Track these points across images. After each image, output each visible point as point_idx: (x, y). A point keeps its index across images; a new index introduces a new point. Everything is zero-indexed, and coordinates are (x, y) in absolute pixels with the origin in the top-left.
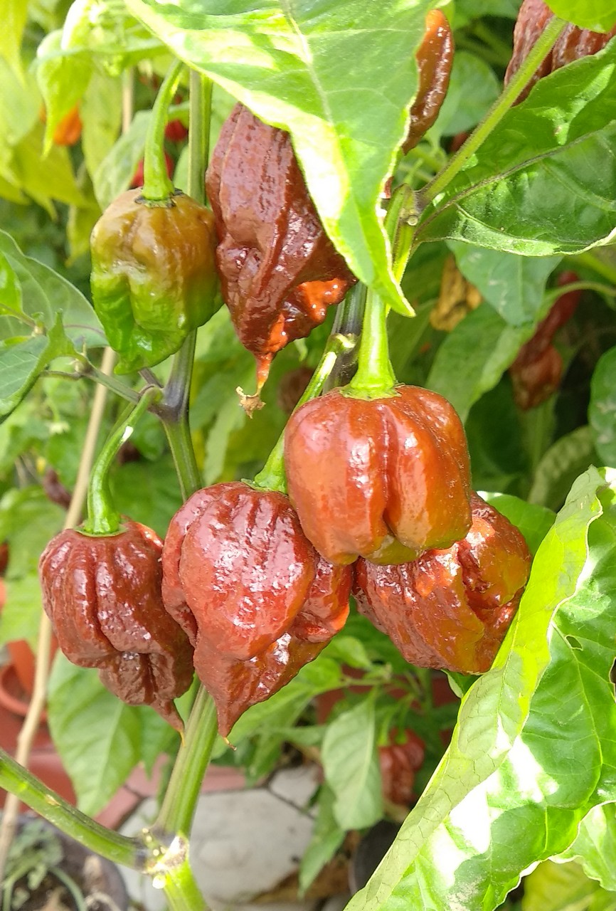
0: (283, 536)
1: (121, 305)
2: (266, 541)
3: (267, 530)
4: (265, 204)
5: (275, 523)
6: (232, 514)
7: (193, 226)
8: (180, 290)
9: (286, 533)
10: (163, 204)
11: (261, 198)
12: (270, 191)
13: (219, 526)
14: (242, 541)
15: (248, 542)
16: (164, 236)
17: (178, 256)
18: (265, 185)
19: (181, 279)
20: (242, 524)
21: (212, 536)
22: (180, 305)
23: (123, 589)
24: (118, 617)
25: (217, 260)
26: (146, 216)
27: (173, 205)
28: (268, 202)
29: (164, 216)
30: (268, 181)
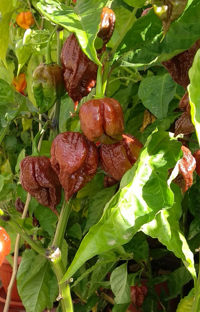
0: (80, 141)
1: (40, 92)
2: (76, 142)
3: (76, 140)
4: (74, 59)
5: (78, 139)
6: (68, 137)
7: (58, 70)
8: (55, 86)
9: (81, 141)
10: (50, 65)
11: (73, 58)
12: (75, 56)
13: (64, 139)
14: (70, 143)
15: (71, 143)
16: (50, 73)
17: (54, 77)
18: (74, 55)
19: (55, 83)
20: (70, 139)
21: (62, 142)
22: (55, 90)
23: (42, 169)
24: (40, 176)
25: (63, 77)
26: (46, 68)
27: (53, 65)
28: (75, 59)
29: (51, 67)
30: (74, 54)
